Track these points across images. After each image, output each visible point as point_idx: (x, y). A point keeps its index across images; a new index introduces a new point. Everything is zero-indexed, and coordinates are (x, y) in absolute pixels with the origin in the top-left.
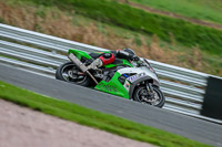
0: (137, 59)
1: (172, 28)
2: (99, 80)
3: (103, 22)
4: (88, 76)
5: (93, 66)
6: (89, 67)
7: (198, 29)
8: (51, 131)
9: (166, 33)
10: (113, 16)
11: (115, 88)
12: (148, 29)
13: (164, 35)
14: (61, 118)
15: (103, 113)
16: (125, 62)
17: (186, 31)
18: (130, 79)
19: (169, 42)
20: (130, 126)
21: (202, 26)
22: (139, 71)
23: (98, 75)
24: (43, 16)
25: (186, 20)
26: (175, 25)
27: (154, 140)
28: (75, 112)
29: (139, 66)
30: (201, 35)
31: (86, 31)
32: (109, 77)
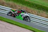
5: (15, 13)
11: (20, 17)
16: (22, 12)
23: (16, 15)
24: (40, 12)
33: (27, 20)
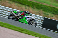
0: (30, 14)
1: (35, 5)
2: (20, 19)
3: (17, 3)
4: (17, 18)
5: (18, 15)
6: (17, 15)
7: (42, 5)
8: (2, 31)
9: (33, 6)
10: (20, 1)
11: (24, 21)
12: (29, 5)
13: (33, 7)
14: (5, 27)
15: (16, 26)
16: (26, 14)
17: (38, 6)
18: (28, 19)
19: (34, 8)
20: (23, 30)
21: (43, 4)
22: (30, 17)
23: (20, 17)
25: (38, 3)
26: (36, 4)
27: (29, 33)
28: (8, 26)
29: (30, 15)
30: (42, 7)
31: (12, 5)
32: (22, 18)
33: (33, 23)
